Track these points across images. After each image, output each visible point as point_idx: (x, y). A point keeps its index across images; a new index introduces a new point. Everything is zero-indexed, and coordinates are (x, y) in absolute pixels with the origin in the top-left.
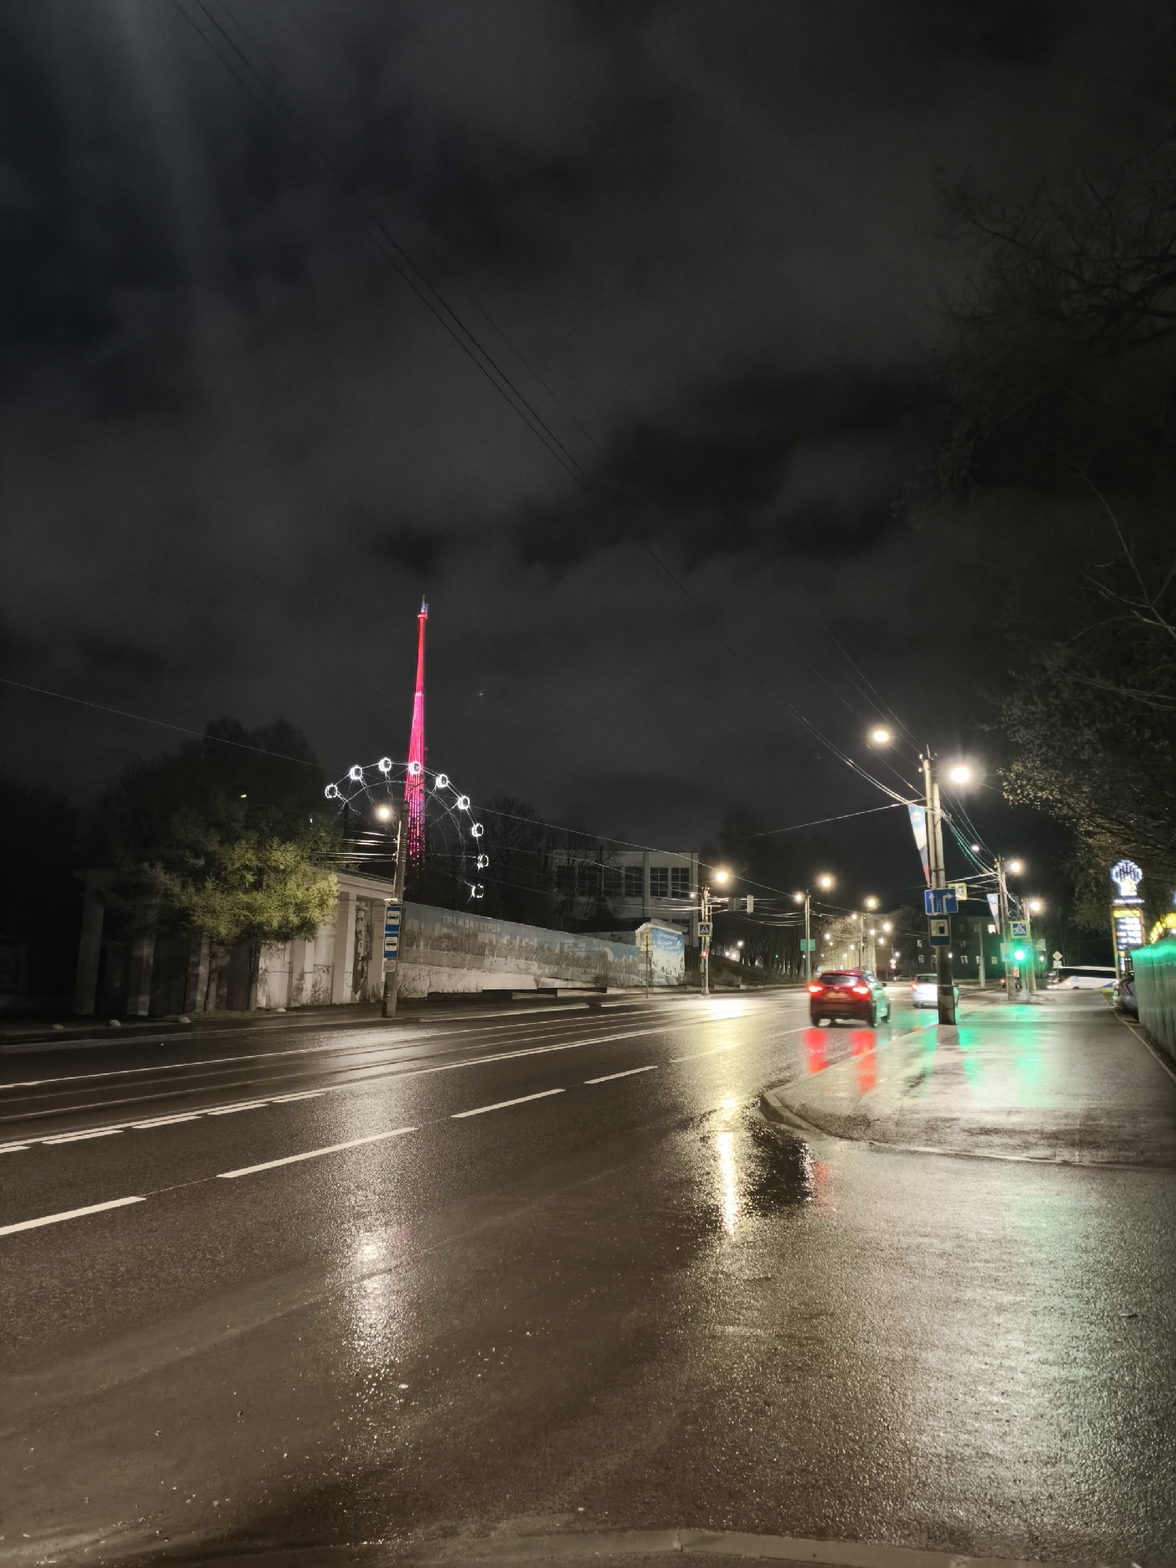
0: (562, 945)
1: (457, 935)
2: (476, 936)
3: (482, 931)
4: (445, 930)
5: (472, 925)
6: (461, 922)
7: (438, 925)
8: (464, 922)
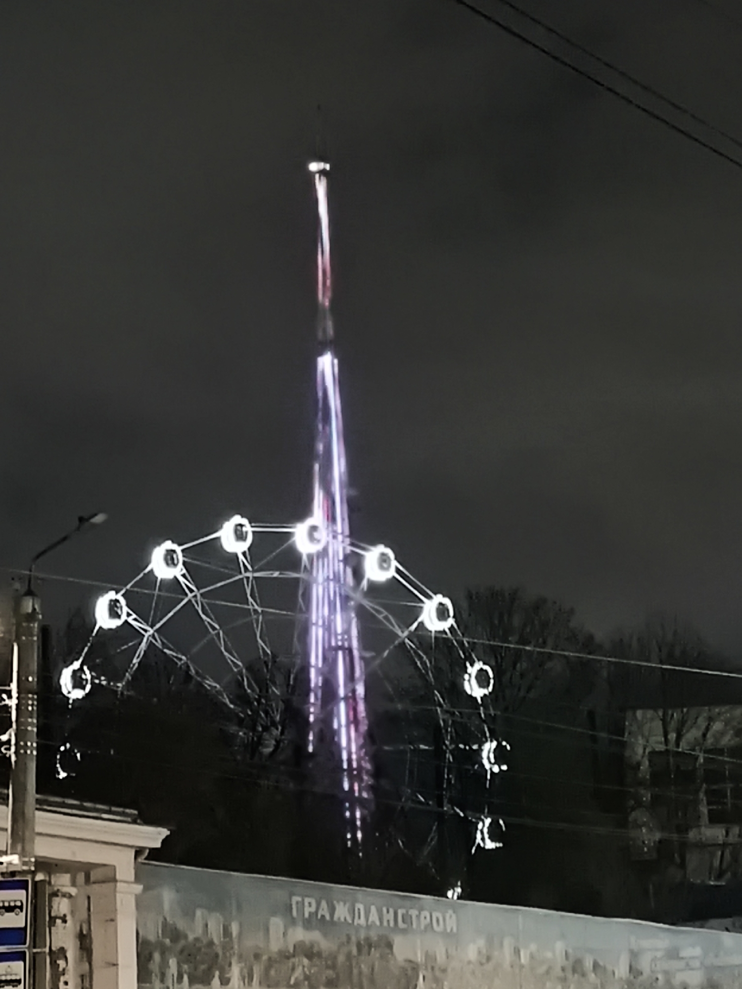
0: (634, 955)
1: (334, 948)
2: (390, 946)
3: (404, 931)
4: (299, 934)
5: (374, 917)
6: (342, 912)
7: (277, 923)
8: (352, 911)
